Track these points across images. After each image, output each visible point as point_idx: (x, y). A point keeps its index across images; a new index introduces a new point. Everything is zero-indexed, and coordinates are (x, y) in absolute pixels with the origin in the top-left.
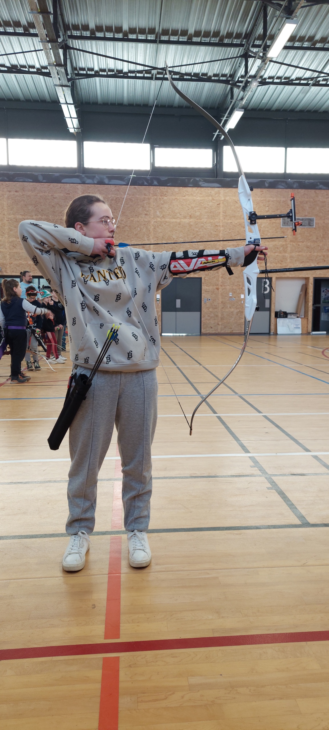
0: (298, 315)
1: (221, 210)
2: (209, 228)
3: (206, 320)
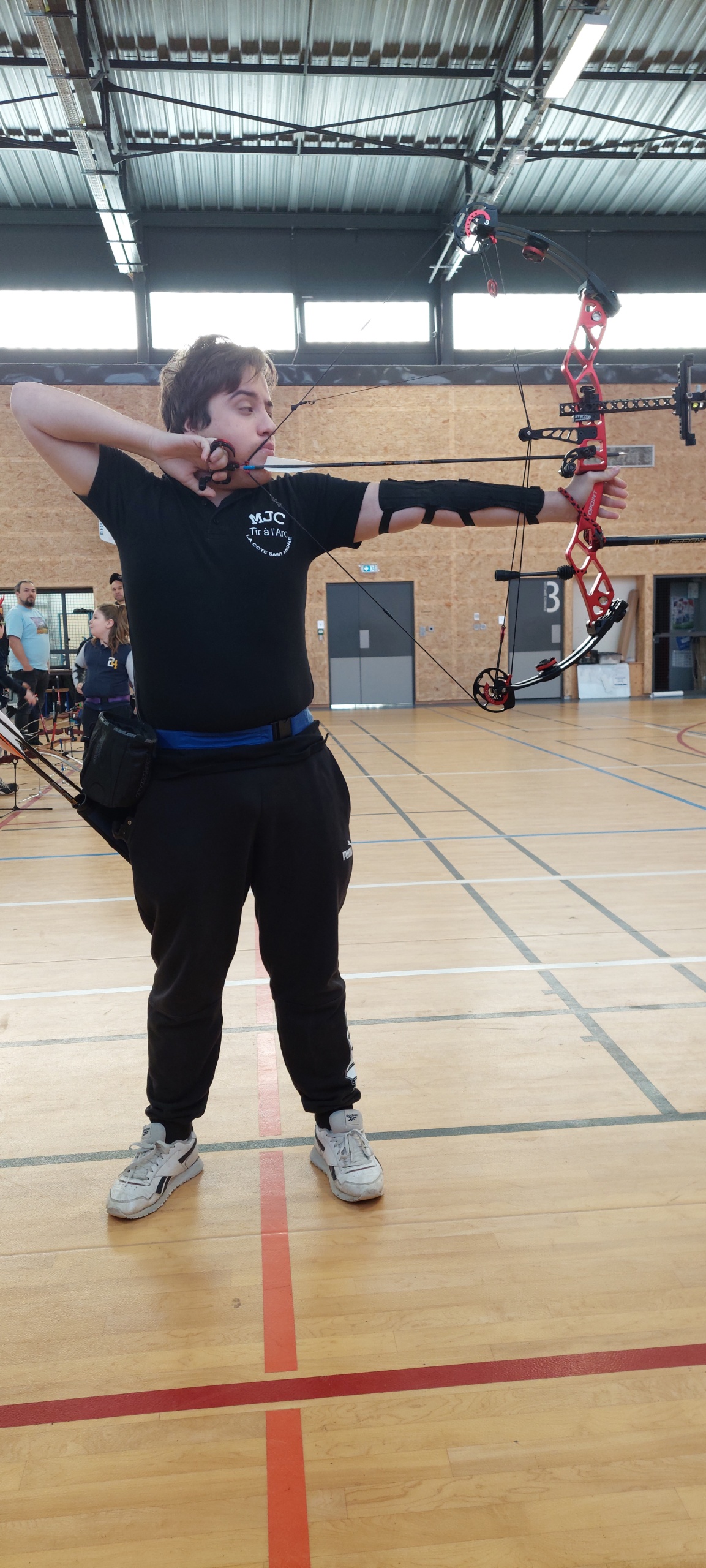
0: (622, 658)
1: (451, 433)
3: (426, 674)
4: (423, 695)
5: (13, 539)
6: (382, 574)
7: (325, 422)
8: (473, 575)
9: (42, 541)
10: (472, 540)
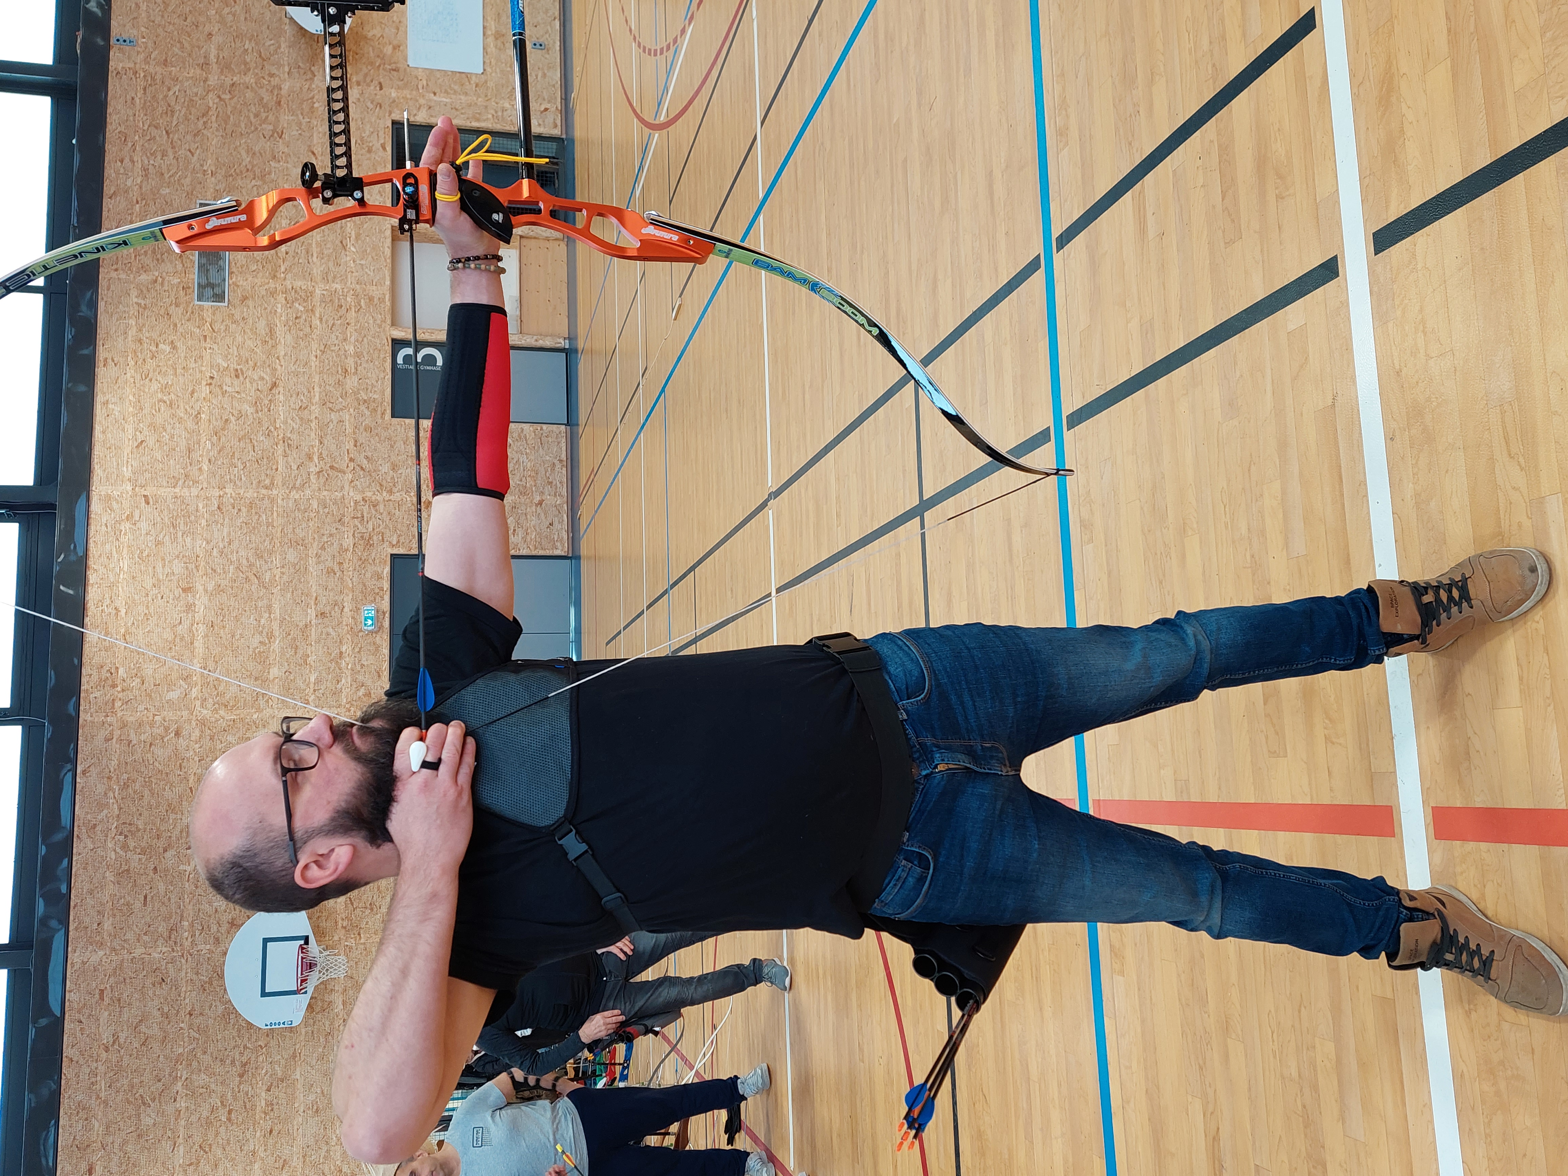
1: (166, 492)
2: (226, 530)
3: (529, 539)
4: (558, 544)
5: (304, 1157)
6: (378, 599)
7: (138, 680)
8: (385, 468)
9: (310, 1112)
10: (332, 467)
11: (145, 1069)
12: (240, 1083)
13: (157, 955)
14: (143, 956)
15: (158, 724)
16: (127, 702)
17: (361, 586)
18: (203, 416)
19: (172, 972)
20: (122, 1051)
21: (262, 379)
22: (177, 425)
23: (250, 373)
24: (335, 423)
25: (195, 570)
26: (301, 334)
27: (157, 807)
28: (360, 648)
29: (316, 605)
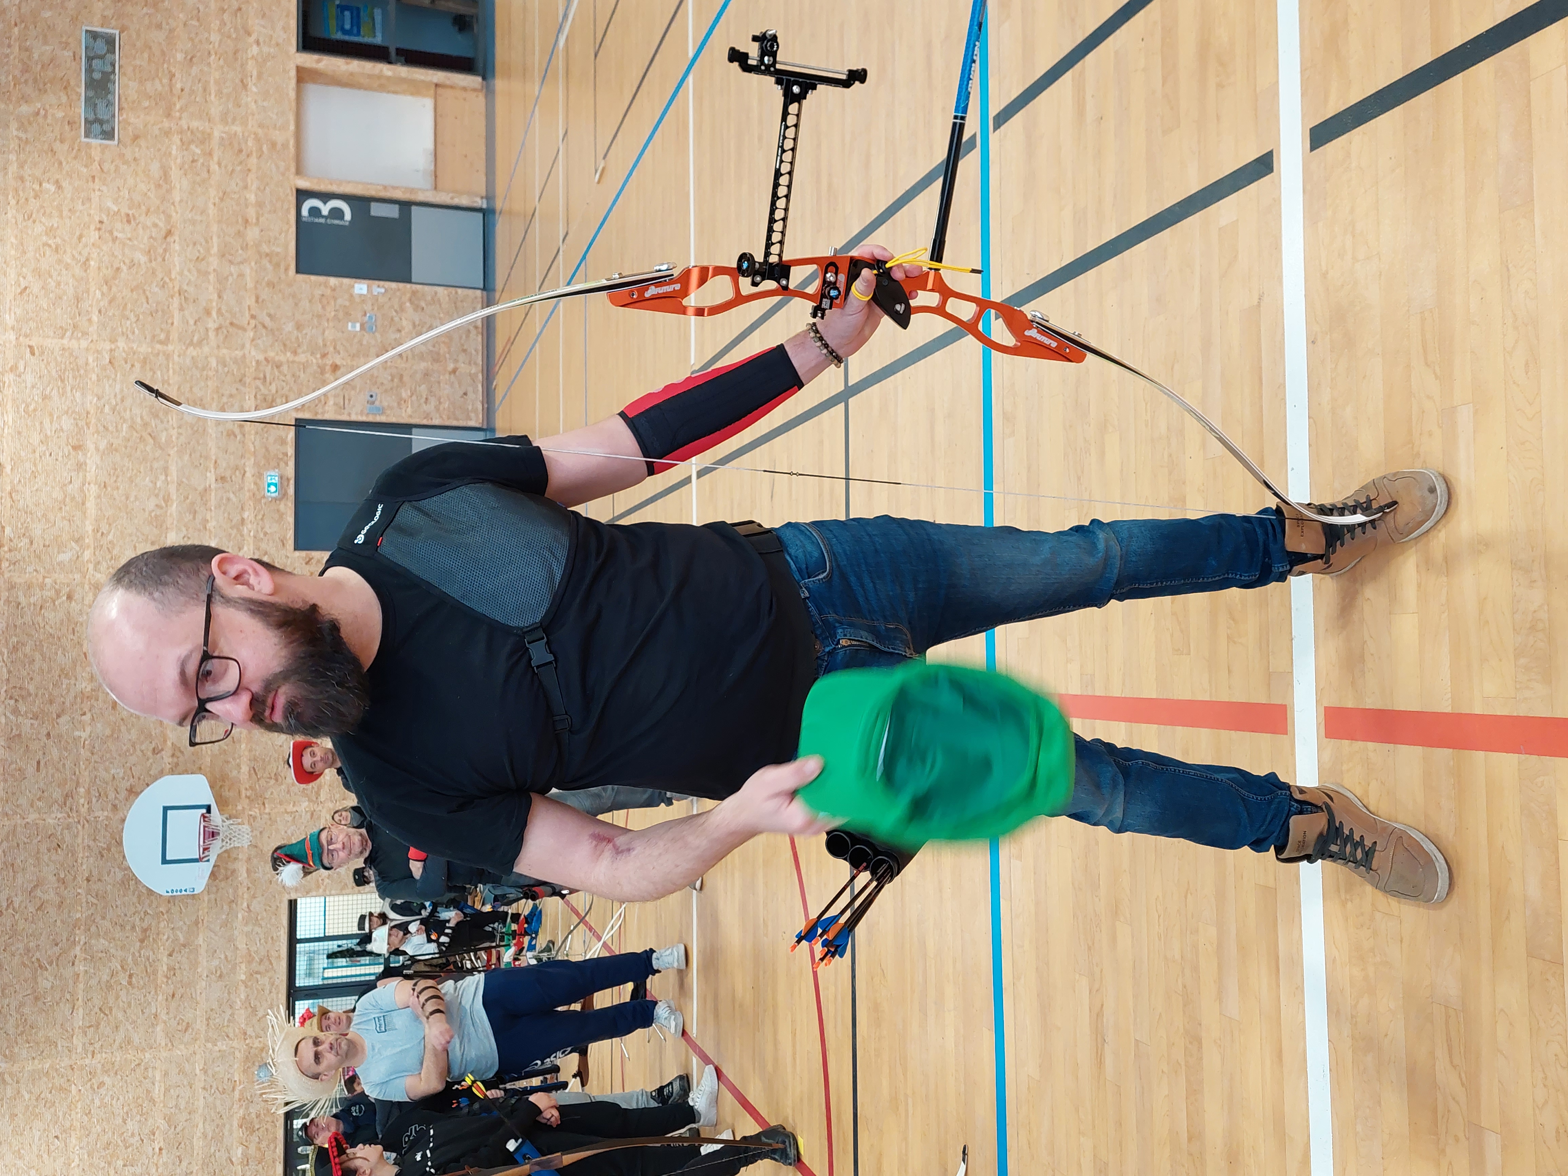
1: (53, 343)
2: (118, 387)
3: (441, 408)
6: (282, 464)
7: (27, 541)
8: (289, 327)
9: (213, 977)
10: (232, 324)
11: (41, 934)
12: (141, 948)
13: (51, 821)
14: (37, 821)
15: (48, 586)
16: (15, 564)
17: (264, 450)
18: (92, 263)
19: (68, 838)
20: (16, 917)
21: (155, 225)
22: (64, 270)
23: (142, 219)
24: (235, 276)
25: (85, 427)
26: (198, 179)
27: (49, 671)
28: (263, 516)
29: (215, 468)
